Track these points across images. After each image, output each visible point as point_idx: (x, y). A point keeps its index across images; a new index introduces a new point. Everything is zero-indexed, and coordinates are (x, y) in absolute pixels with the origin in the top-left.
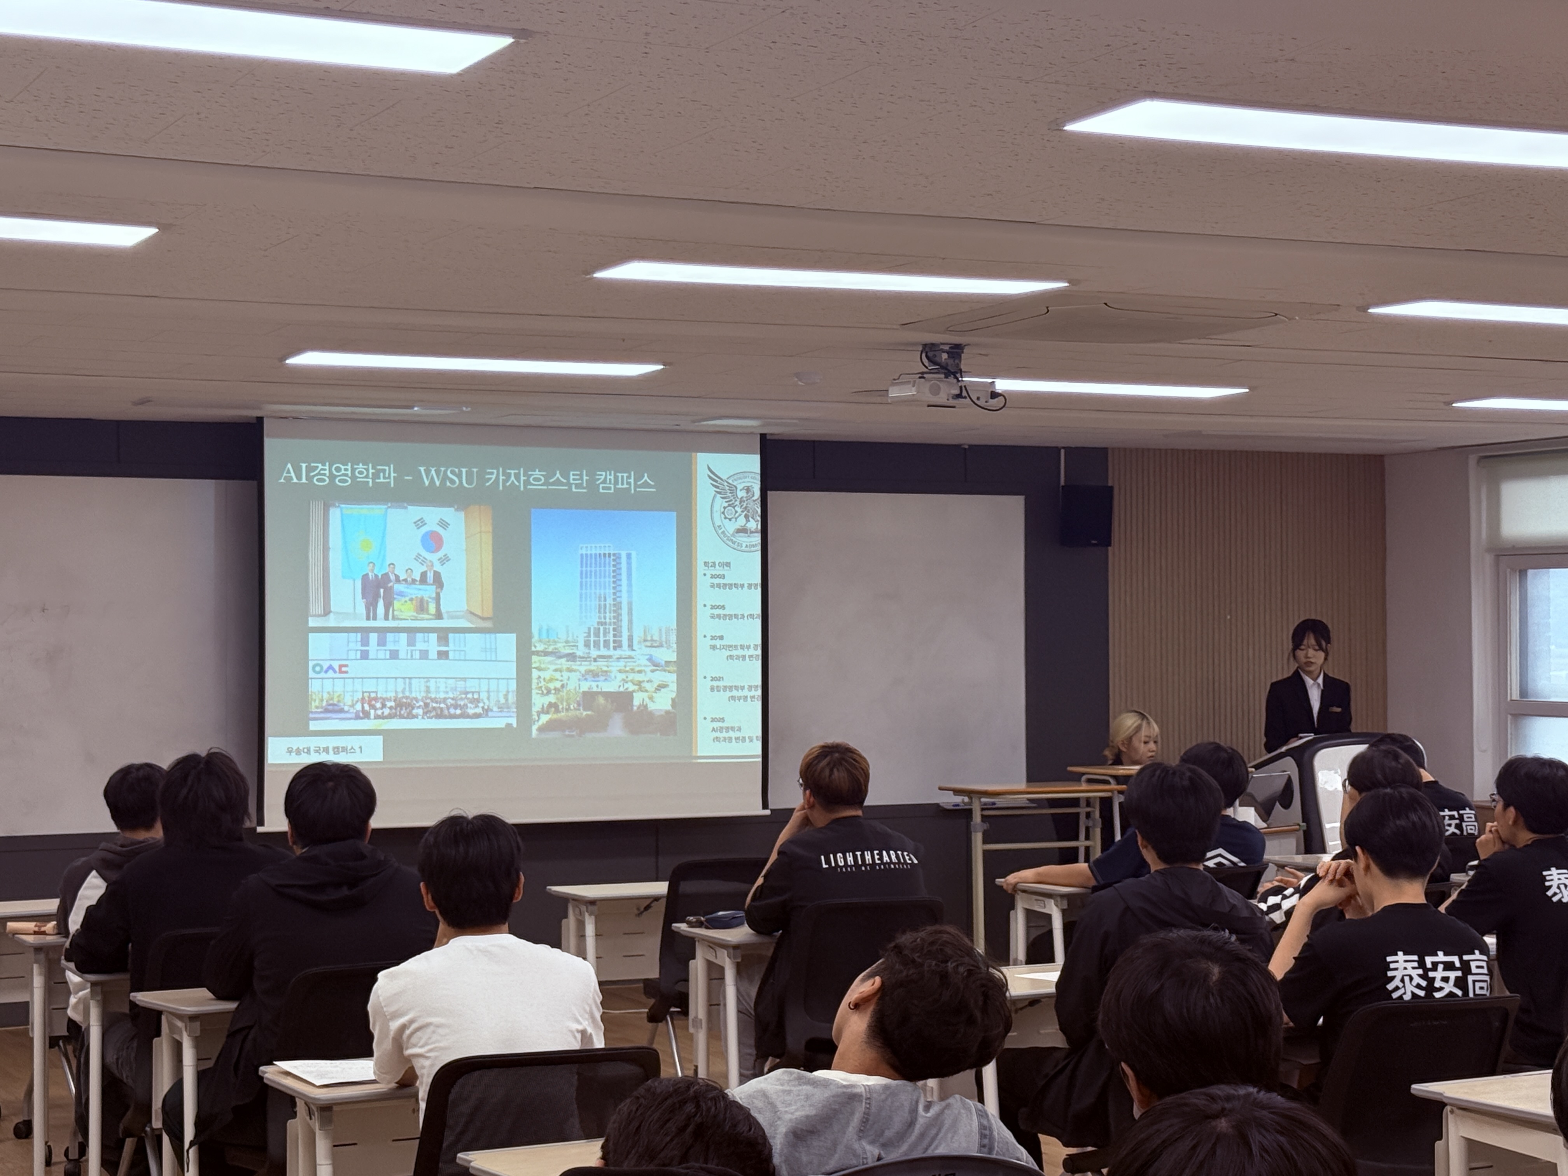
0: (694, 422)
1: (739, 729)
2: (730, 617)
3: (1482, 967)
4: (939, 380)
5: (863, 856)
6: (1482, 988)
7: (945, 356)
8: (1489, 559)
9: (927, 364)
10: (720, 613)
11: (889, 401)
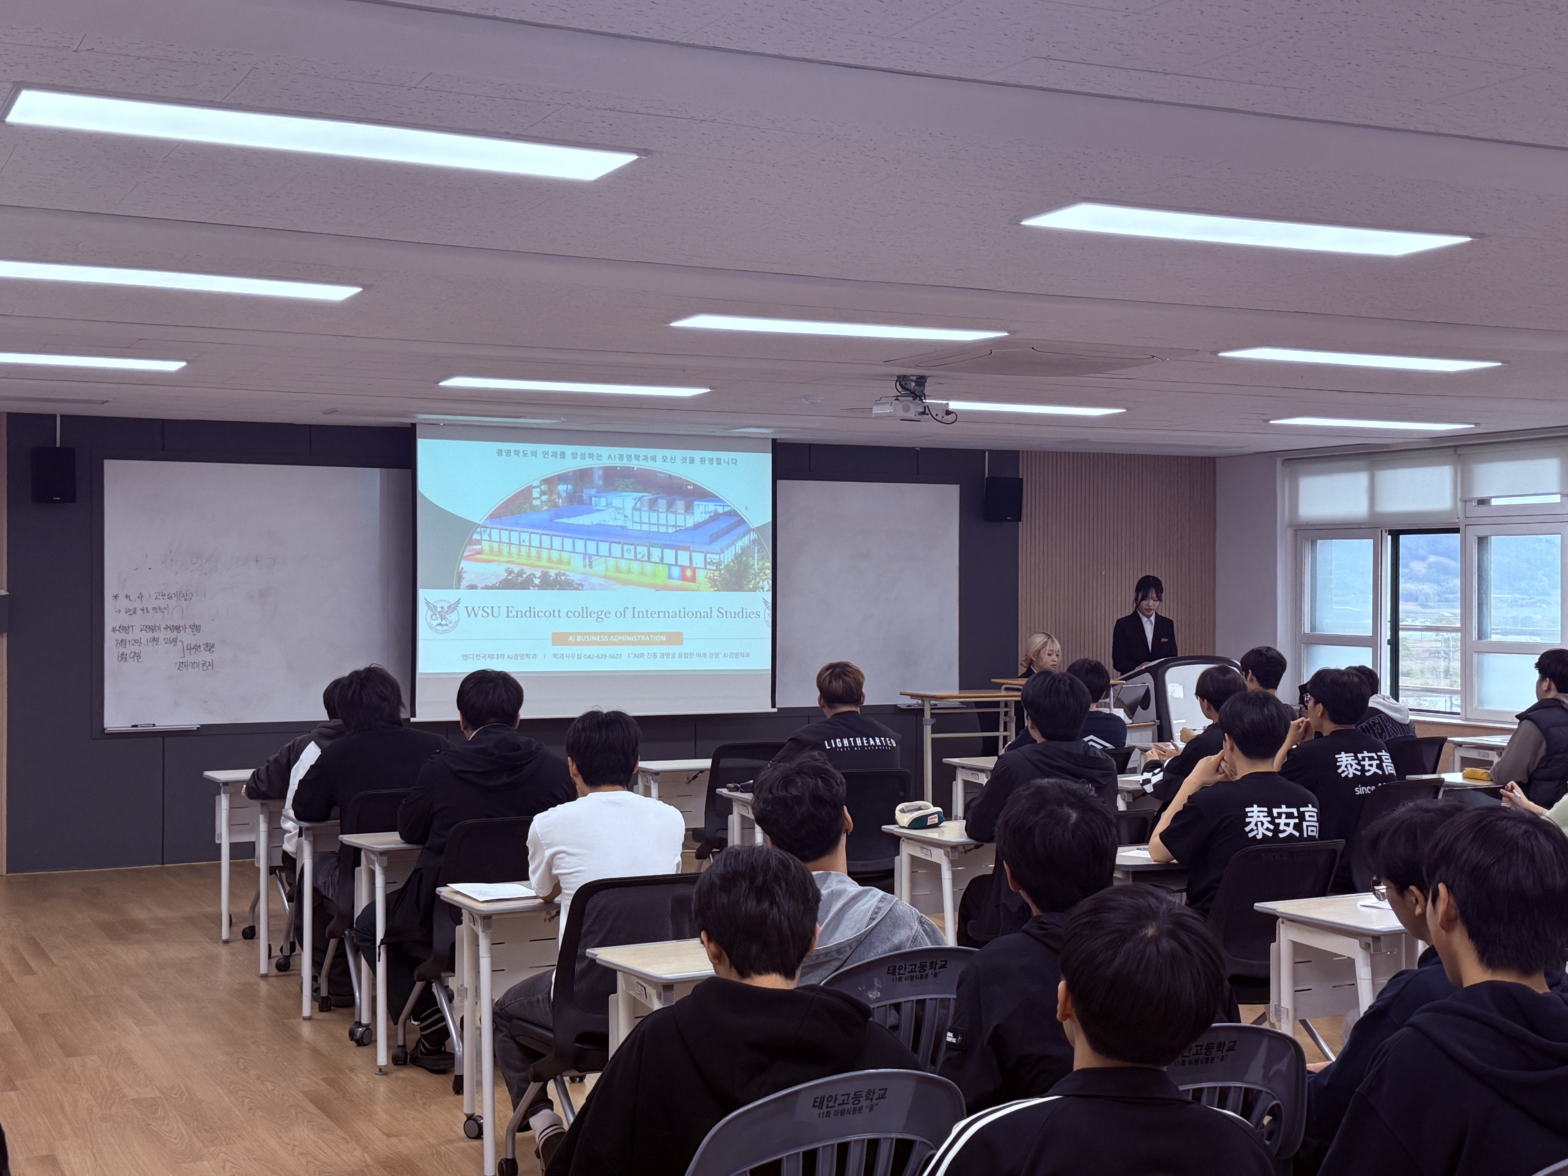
0: (726, 430)
3: (1313, 816)
4: (909, 401)
5: (854, 741)
6: (1312, 831)
7: (913, 384)
8: (1290, 532)
9: (900, 390)
11: (873, 416)
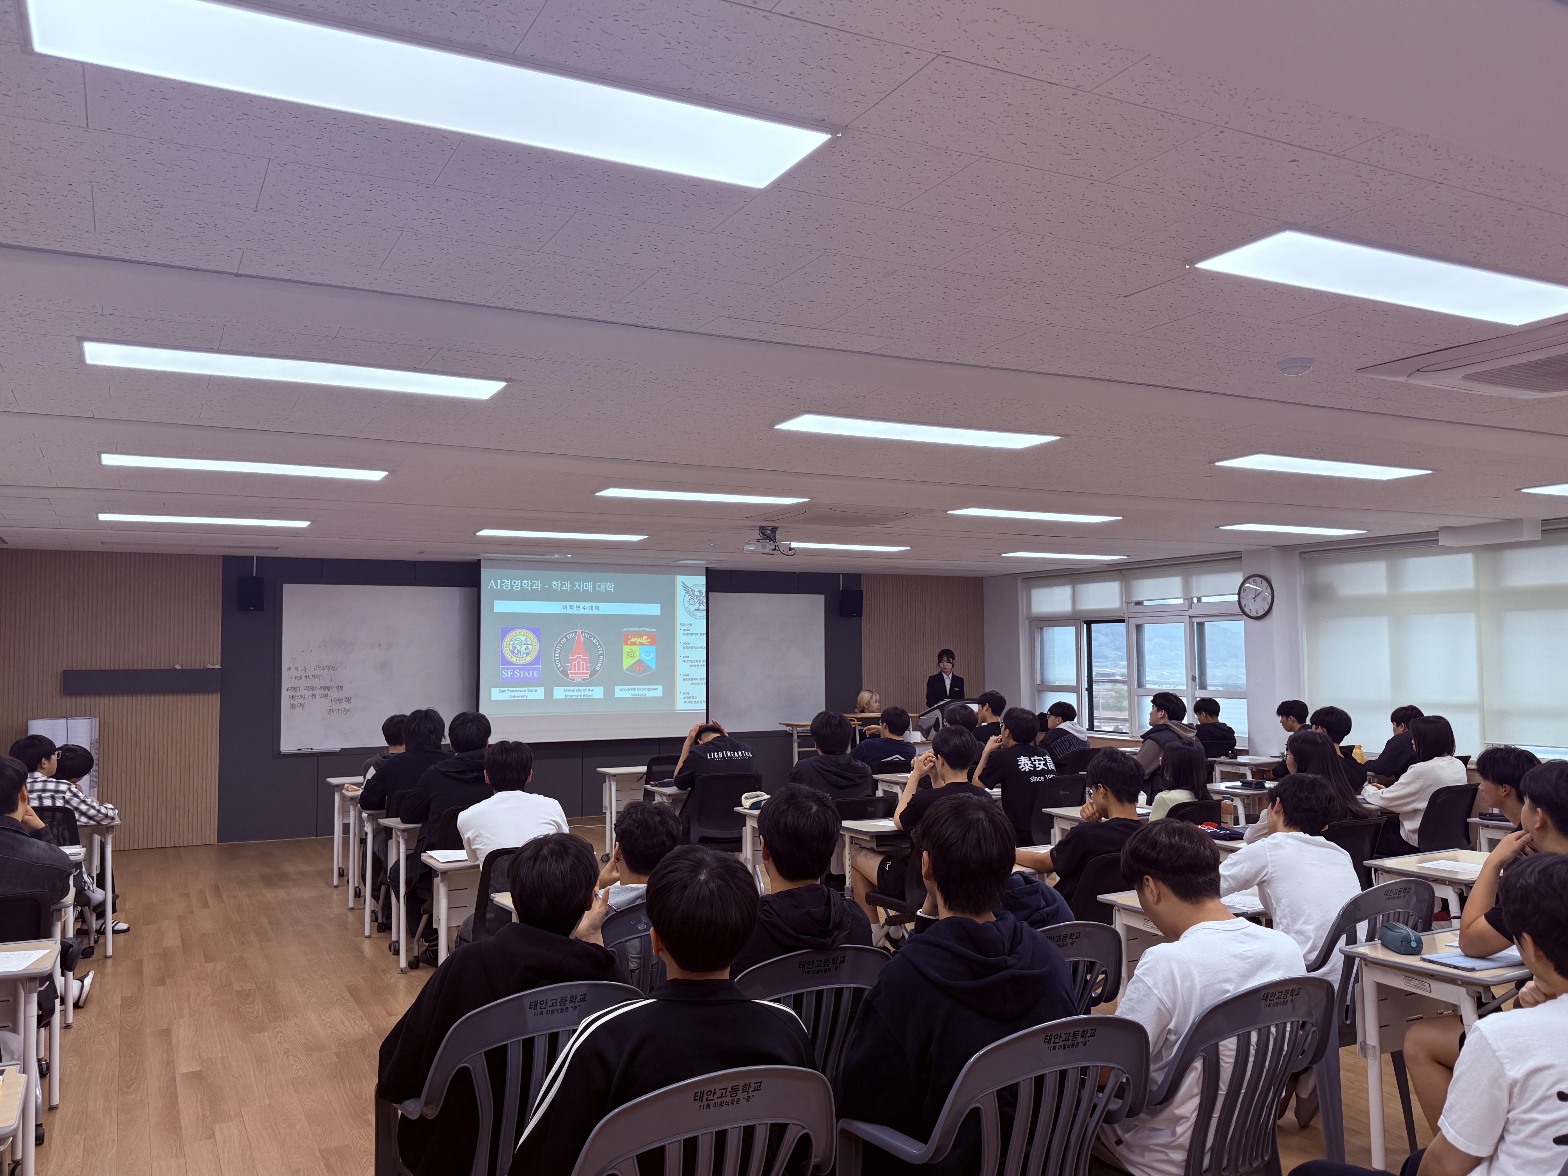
0: (673, 562)
1: (696, 698)
2: (692, 648)
4: (766, 542)
5: (726, 753)
7: (769, 532)
8: (1027, 622)
9: (761, 536)
10: (687, 646)
11: (745, 552)
